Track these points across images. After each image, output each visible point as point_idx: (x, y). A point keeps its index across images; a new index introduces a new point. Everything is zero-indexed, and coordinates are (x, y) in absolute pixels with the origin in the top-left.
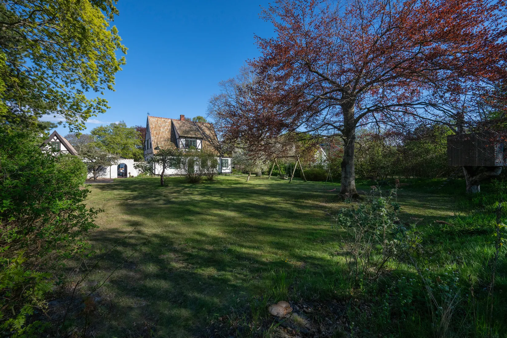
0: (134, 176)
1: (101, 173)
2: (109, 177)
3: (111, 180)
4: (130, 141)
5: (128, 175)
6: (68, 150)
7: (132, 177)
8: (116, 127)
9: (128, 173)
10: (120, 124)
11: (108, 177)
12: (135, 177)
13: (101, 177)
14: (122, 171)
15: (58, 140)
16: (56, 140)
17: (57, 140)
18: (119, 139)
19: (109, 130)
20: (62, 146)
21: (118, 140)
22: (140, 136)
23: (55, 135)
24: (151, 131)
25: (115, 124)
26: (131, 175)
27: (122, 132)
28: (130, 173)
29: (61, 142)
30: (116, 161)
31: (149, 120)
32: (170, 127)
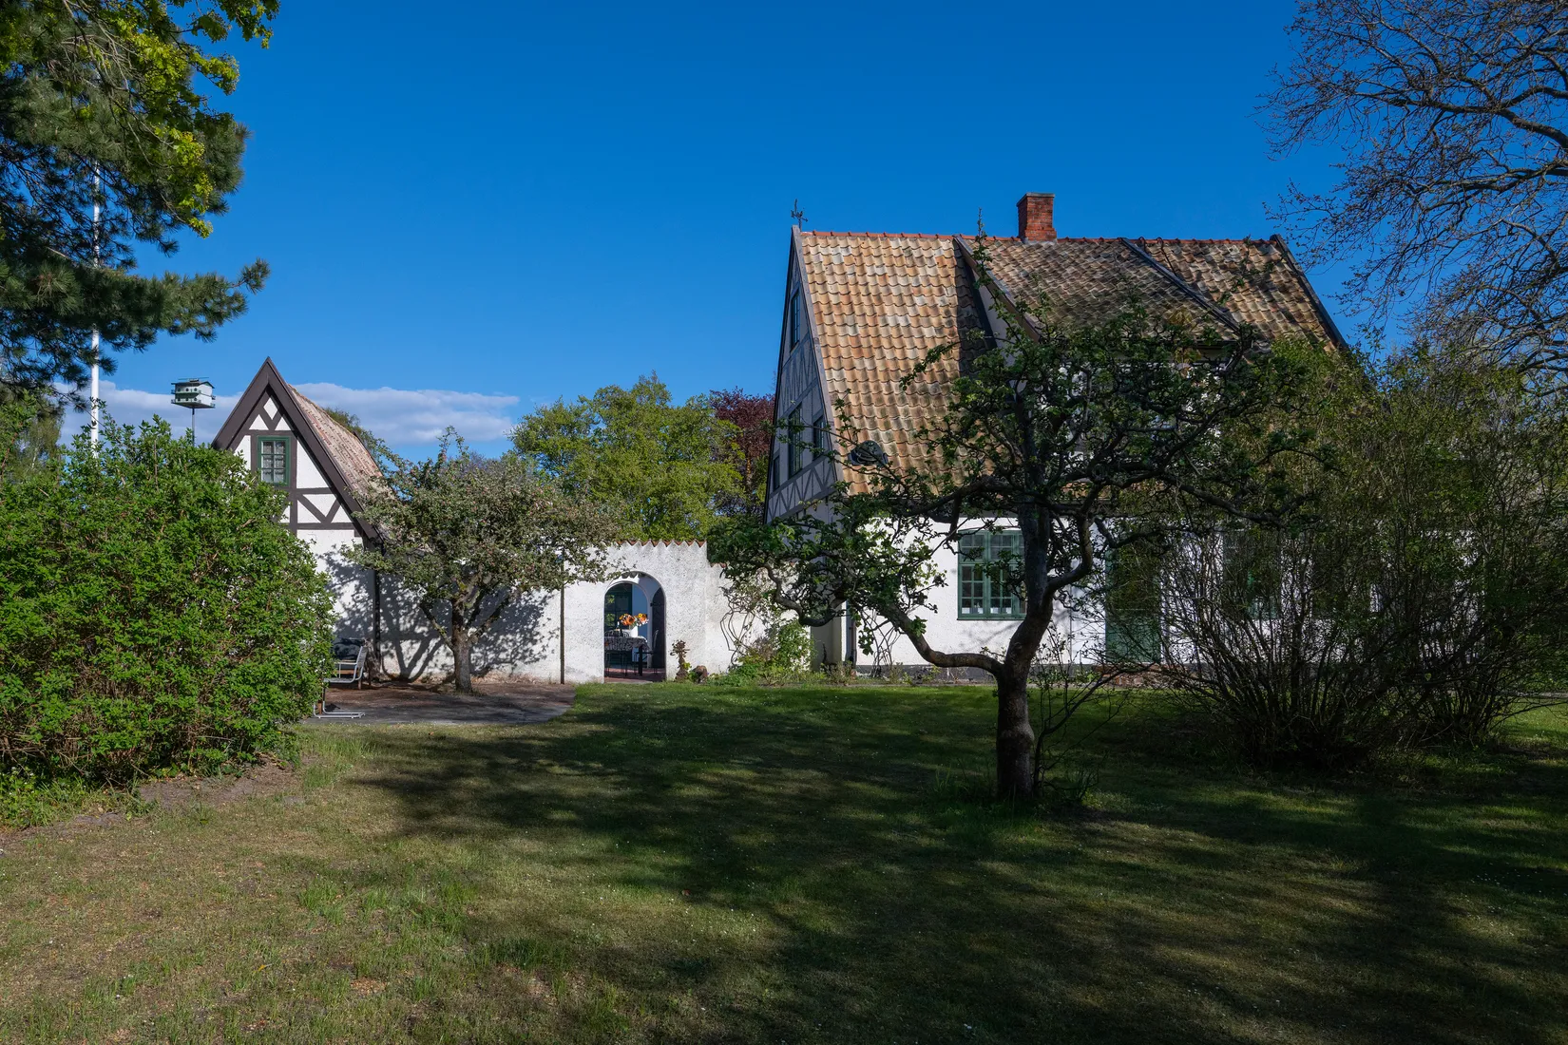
0: (711, 670)
1: (509, 642)
2: (556, 676)
3: (563, 693)
4: (688, 473)
5: (672, 663)
6: (333, 489)
7: (699, 674)
8: (619, 404)
9: (669, 648)
10: (639, 390)
11: (544, 670)
12: (719, 680)
13: (508, 668)
14: (634, 633)
15: (283, 425)
16: (272, 423)
17: (277, 420)
18: (631, 467)
19: (590, 422)
20: (302, 457)
21: (627, 472)
22: (735, 446)
23: (270, 391)
24: (816, 331)
25: (615, 390)
26: (693, 661)
27: (647, 426)
28: (680, 648)
29: (296, 432)
30: (592, 550)
31: (803, 259)
32: (951, 297)
